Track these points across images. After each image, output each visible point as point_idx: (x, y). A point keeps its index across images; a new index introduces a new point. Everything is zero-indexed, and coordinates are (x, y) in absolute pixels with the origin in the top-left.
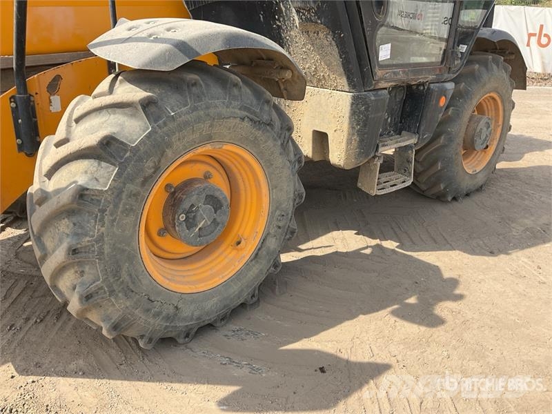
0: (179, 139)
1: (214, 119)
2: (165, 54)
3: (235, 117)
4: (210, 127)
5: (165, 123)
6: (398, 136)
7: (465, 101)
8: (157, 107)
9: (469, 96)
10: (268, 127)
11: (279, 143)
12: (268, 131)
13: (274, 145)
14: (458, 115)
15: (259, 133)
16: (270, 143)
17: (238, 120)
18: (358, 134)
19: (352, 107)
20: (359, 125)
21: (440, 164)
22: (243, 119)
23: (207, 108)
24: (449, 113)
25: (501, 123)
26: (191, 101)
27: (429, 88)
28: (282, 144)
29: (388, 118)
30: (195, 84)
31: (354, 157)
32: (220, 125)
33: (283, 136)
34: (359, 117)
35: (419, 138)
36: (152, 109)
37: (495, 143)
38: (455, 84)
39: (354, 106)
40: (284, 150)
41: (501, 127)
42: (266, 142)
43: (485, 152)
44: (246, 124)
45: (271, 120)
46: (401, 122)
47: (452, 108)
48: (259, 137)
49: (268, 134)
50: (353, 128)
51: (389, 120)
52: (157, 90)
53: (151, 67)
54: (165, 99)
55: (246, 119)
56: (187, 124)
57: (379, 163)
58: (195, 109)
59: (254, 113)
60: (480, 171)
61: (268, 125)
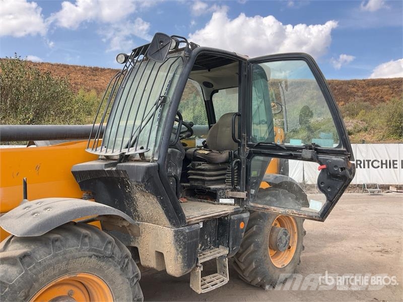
0: (44, 275)
1: (69, 260)
2: (38, 227)
3: (85, 257)
4: (66, 265)
5: (34, 267)
6: (217, 249)
7: (265, 221)
8: (30, 258)
9: (267, 218)
10: (110, 259)
11: (119, 267)
12: (110, 261)
13: (115, 270)
14: (261, 230)
15: (103, 264)
16: (112, 269)
17: (87, 258)
18: (181, 254)
19: (174, 237)
20: (181, 248)
21: (254, 264)
22: (91, 257)
23: (65, 254)
24: (254, 230)
25: (296, 231)
26: (53, 251)
27: (230, 219)
28: (121, 268)
29: (207, 238)
30: (57, 240)
31: (180, 269)
32: (74, 263)
33: (122, 263)
34: (180, 243)
35: (229, 250)
36: (27, 259)
37: (295, 244)
38: (250, 214)
39: (176, 236)
40: (123, 271)
41: (297, 233)
42: (108, 268)
43: (290, 251)
44: (94, 259)
45: (113, 254)
46: (218, 240)
47: (255, 226)
48: (103, 266)
49: (110, 263)
50: (177, 250)
51: (209, 239)
52: (33, 247)
53: (28, 235)
54: (37, 252)
55: (93, 257)
56: (50, 265)
57: (200, 270)
58: (56, 255)
59: (100, 252)
60: (287, 265)
61: (110, 257)
